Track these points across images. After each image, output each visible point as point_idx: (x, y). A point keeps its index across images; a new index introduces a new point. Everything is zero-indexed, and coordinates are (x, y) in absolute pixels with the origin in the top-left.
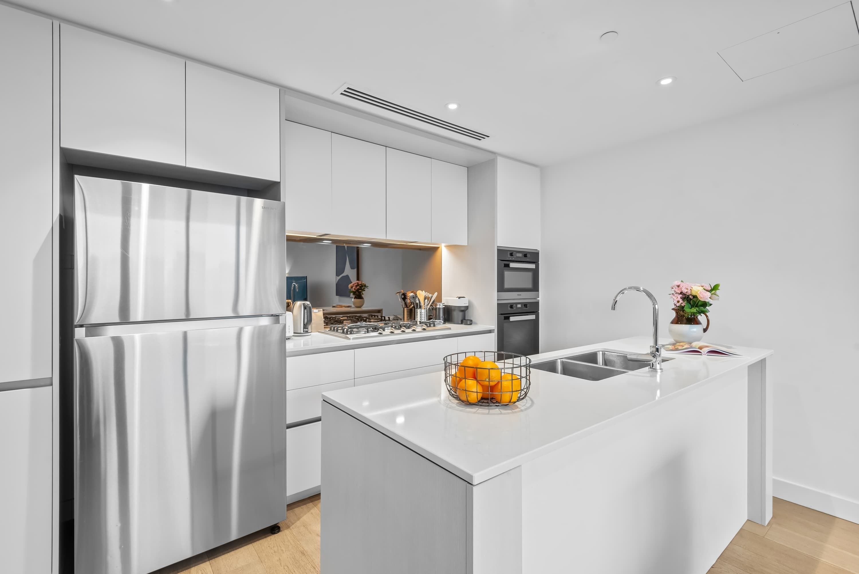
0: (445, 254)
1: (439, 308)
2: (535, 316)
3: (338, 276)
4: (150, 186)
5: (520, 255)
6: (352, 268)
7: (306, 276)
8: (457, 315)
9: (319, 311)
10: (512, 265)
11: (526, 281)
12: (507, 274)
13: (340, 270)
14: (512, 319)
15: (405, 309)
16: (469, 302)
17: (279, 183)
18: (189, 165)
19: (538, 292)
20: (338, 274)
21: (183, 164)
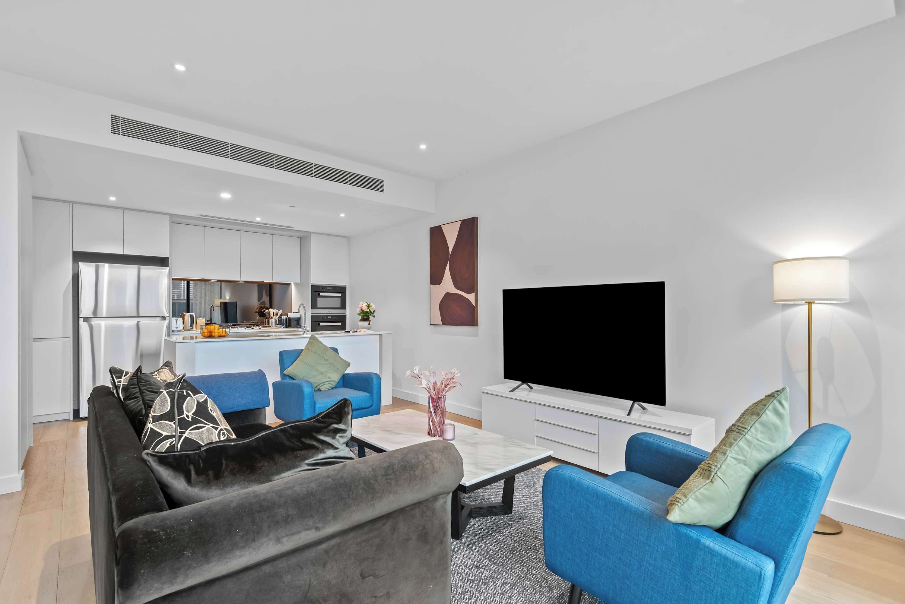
0: (293, 287)
1: (283, 319)
2: (340, 323)
3: (259, 302)
4: (109, 265)
5: (331, 288)
6: (267, 296)
7: (235, 301)
8: (293, 323)
9: (203, 319)
10: (321, 294)
11: (337, 303)
12: (319, 299)
13: (260, 298)
14: (321, 324)
15: (266, 320)
16: (301, 315)
17: (169, 258)
18: (125, 254)
19: (345, 310)
20: (259, 301)
21: (123, 253)
